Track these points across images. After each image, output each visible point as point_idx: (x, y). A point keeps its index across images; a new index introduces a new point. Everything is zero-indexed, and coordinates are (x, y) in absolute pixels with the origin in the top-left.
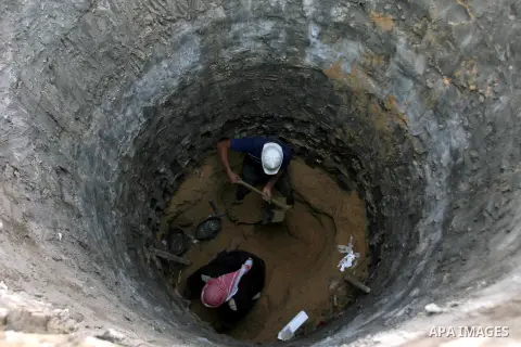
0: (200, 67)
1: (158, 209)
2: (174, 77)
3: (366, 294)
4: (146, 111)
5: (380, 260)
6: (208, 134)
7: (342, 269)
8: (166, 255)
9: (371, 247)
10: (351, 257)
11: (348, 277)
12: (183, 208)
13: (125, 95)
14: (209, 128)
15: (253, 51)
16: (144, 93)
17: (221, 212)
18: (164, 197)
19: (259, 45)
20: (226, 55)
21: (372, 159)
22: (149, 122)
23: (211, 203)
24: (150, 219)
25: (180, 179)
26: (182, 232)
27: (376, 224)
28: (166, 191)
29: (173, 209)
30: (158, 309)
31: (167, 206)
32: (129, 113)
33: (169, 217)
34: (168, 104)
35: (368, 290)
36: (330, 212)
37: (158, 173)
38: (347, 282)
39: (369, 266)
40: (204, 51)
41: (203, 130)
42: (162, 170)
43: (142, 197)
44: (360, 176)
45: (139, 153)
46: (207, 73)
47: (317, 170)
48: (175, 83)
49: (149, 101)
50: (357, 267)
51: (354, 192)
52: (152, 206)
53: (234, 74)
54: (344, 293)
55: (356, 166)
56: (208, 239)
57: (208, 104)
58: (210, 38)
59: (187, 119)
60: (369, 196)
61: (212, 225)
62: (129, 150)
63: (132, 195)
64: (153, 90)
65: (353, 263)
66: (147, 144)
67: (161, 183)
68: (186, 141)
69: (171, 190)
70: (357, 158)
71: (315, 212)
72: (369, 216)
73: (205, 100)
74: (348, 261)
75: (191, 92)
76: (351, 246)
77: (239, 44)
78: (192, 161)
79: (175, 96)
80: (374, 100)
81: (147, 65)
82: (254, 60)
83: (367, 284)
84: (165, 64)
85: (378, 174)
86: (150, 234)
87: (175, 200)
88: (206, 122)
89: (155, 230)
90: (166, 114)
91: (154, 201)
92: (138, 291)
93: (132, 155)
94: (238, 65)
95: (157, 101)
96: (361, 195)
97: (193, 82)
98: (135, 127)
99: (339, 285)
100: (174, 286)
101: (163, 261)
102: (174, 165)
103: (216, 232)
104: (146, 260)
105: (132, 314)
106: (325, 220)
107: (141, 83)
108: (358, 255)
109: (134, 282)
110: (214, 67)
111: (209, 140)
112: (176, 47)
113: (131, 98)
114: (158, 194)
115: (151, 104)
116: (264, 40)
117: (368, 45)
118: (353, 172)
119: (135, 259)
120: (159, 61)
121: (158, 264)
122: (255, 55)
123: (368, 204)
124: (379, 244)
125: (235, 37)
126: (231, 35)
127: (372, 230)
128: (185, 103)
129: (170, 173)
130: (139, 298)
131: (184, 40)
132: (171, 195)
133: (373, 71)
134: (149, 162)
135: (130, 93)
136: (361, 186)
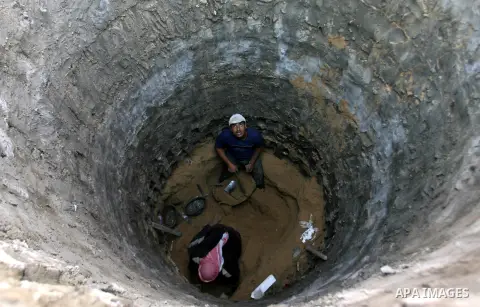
0: (192, 76)
1: (155, 190)
2: (171, 84)
3: (324, 261)
4: (149, 110)
5: (334, 234)
6: (197, 130)
7: (304, 241)
8: (161, 227)
9: (328, 223)
10: (311, 231)
11: (308, 248)
12: (175, 190)
13: (132, 97)
14: (197, 125)
15: (234, 64)
16: (147, 96)
17: (206, 193)
18: (160, 180)
19: (239, 59)
20: (213, 67)
21: (328, 152)
22: (151, 119)
23: (198, 186)
24: (149, 198)
25: (175, 166)
26: (174, 209)
27: (331, 203)
28: (162, 176)
29: (167, 189)
30: (154, 271)
31: (163, 187)
32: (135, 111)
33: (165, 196)
34: (166, 105)
35: (325, 258)
36: (295, 195)
37: (156, 160)
38: (308, 251)
39: (326, 239)
40: (196, 64)
41: (193, 127)
42: (160, 158)
43: (143, 179)
44: (318, 165)
45: (142, 145)
46: (197, 82)
47: (284, 161)
48: (172, 89)
49: (151, 102)
50: (316, 239)
51: (314, 180)
52: (151, 187)
53: (219, 82)
54: (305, 261)
55: (315, 157)
56: (196, 215)
57: (198, 106)
58: (201, 53)
59: (181, 118)
60: (326, 181)
61: (199, 204)
62: (134, 141)
63: (135, 177)
64: (154, 94)
65: (313, 235)
66: (148, 137)
67: (159, 169)
68: (179, 135)
69: (166, 175)
70: (316, 151)
71: (282, 194)
72: (325, 197)
73: (195, 103)
74: (309, 234)
75: (185, 97)
76: (311, 222)
77: (223, 59)
78: (184, 151)
79: (171, 98)
80: (330, 104)
81: (150, 73)
82: (235, 72)
83: (325, 253)
84: (164, 74)
85: (333, 164)
86: (148, 210)
87: (170, 183)
88: (195, 120)
89: (152, 207)
90: (164, 113)
91: (152, 183)
92: (138, 255)
93: (136, 145)
94: (221, 76)
95: (157, 103)
96: (319, 181)
97: (186, 88)
98: (139, 123)
99: (301, 254)
100: (167, 252)
101: (159, 232)
102: (170, 155)
103: (202, 209)
104: (145, 230)
105: (133, 274)
106: (290, 201)
107: (145, 88)
108: (317, 230)
109: (135, 248)
110: (203, 76)
111: (198, 135)
112: (173, 60)
113: (137, 99)
114: (156, 178)
115: (153, 105)
116: (243, 55)
117: (326, 60)
118: (313, 163)
119: (136, 229)
120: (159, 70)
121: (154, 234)
122: (235, 68)
123: (325, 188)
124: (335, 220)
125: (221, 53)
126: (217, 51)
127: (328, 209)
128: (179, 105)
129: (166, 160)
130: (138, 261)
131: (180, 54)
132: (166, 179)
133: (329, 80)
134: (149, 151)
135: (136, 96)
136: (319, 173)
